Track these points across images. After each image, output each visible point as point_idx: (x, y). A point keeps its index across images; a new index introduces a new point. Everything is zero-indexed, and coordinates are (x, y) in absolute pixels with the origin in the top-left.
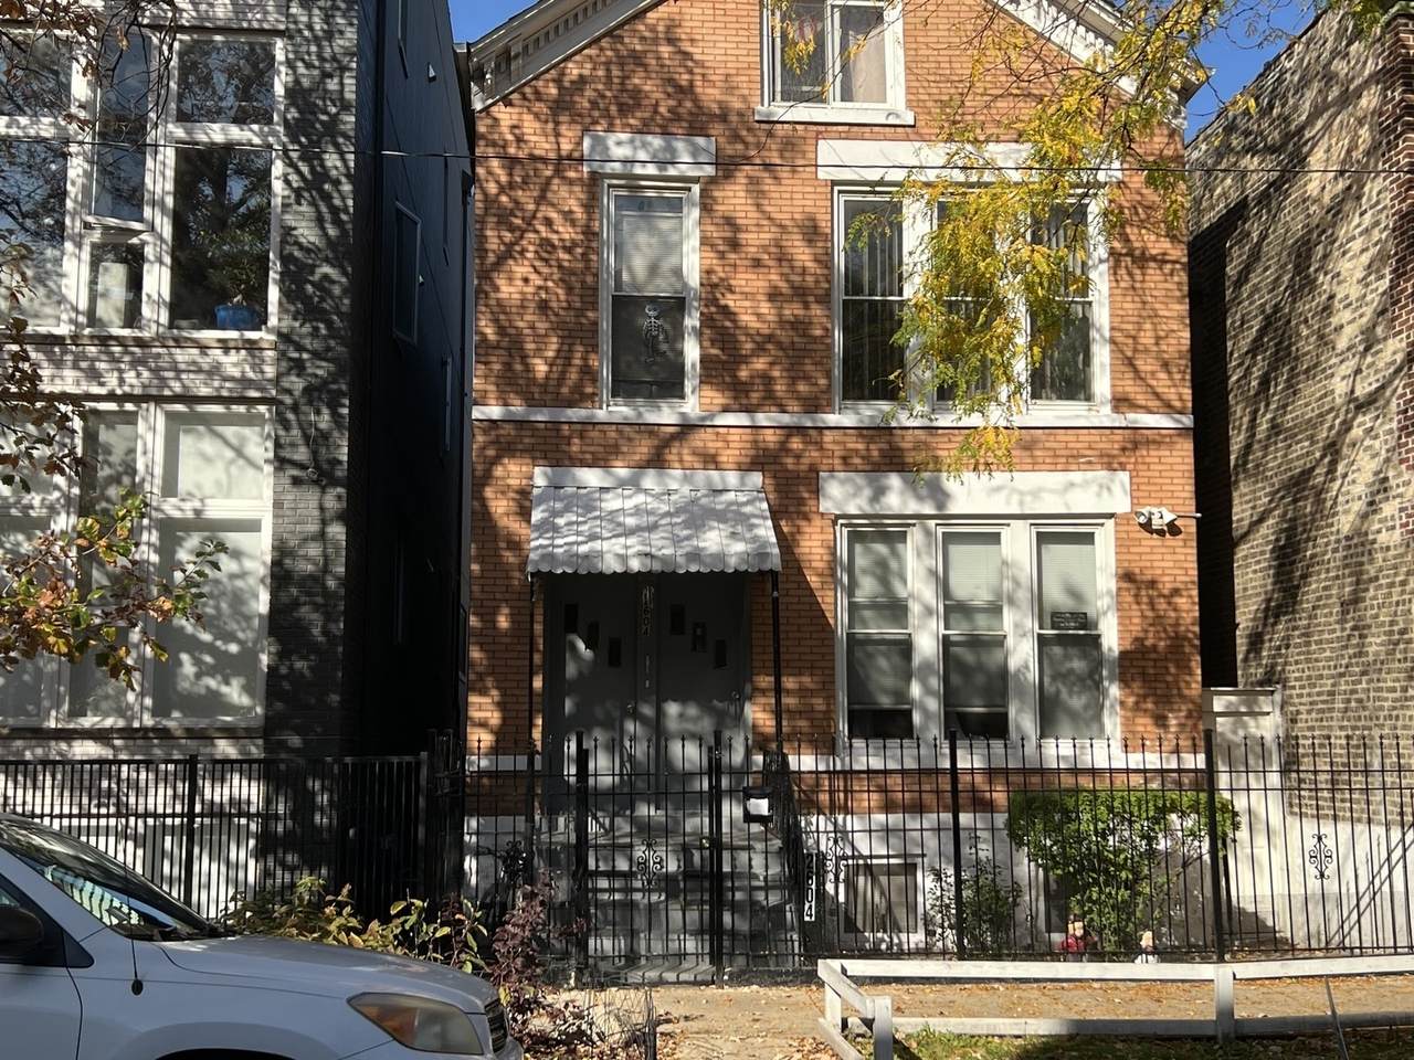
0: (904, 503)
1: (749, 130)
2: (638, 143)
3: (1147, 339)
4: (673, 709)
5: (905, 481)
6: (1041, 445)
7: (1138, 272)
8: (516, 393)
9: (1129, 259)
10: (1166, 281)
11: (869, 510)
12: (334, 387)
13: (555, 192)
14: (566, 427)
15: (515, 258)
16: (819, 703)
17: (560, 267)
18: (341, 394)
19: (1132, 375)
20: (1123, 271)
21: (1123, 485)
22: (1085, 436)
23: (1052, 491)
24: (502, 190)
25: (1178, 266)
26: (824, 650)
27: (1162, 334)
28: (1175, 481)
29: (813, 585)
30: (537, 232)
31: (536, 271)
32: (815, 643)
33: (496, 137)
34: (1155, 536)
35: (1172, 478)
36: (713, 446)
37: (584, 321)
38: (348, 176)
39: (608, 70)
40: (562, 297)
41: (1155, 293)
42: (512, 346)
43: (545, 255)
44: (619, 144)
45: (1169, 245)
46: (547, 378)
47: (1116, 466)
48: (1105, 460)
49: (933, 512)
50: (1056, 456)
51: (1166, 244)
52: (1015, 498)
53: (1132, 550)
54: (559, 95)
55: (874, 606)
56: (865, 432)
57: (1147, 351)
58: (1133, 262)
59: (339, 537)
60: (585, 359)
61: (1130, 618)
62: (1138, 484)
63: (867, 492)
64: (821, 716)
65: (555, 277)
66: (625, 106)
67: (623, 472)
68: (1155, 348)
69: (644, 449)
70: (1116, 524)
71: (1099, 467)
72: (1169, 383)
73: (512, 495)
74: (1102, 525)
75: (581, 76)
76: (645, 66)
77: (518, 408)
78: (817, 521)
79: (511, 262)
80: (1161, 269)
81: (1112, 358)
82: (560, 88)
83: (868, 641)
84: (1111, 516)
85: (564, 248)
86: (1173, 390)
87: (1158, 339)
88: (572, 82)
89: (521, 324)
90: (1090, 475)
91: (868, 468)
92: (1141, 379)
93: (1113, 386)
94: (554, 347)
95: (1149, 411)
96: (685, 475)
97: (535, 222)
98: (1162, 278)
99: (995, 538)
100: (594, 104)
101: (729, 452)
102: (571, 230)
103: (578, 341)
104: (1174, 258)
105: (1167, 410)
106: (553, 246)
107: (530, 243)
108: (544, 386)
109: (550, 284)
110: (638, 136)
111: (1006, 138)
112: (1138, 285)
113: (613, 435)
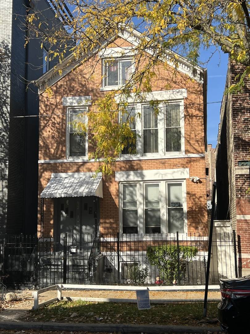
0: (134, 178)
1: (98, 93)
2: (73, 98)
3: (193, 136)
4: (84, 227)
5: (134, 173)
6: (167, 163)
7: (190, 119)
8: (47, 157)
9: (188, 117)
10: (198, 121)
11: (126, 180)
12: (5, 158)
13: (56, 111)
14: (58, 164)
15: (47, 127)
16: (114, 225)
17: (57, 128)
18: (6, 160)
19: (189, 145)
20: (187, 120)
21: (187, 172)
22: (178, 160)
23: (170, 174)
24: (44, 112)
25: (201, 117)
26: (117, 213)
27: (197, 134)
28: (201, 170)
29: (113, 198)
30: (52, 120)
31: (52, 129)
32: (114, 211)
33: (43, 100)
34: (195, 183)
35: (200, 169)
36: (90, 167)
37: (62, 140)
38: (8, 112)
39: (67, 83)
40: (57, 135)
41: (195, 124)
42: (46, 147)
43: (53, 126)
44: (69, 99)
45: (198, 112)
46: (54, 153)
47: (185, 167)
48: (182, 166)
49: (141, 180)
50: (171, 165)
51: (197, 112)
52: (161, 176)
53: (190, 187)
54: (56, 89)
55: (129, 202)
56: (125, 162)
57: (193, 138)
58: (189, 117)
59: (6, 191)
60: (62, 148)
61: (189, 204)
62: (191, 171)
63: (126, 176)
64: (115, 228)
65: (56, 130)
66: (71, 91)
67: (70, 174)
68: (195, 138)
69: (75, 168)
70: (186, 181)
71: (181, 167)
72: (198, 146)
73: (46, 180)
74: (183, 181)
75: (61, 84)
76: (75, 81)
77: (47, 160)
78: (114, 183)
79: (46, 128)
80: (196, 118)
81: (185, 141)
82: (57, 88)
83: (128, 211)
84: (185, 179)
85: (58, 124)
86: (200, 148)
87: (196, 136)
88: (59, 86)
89: (48, 141)
90: (179, 169)
91: (126, 170)
92: (192, 146)
93: (185, 147)
94: (55, 146)
95: (193, 153)
96: (84, 174)
97: (51, 118)
98: (197, 121)
99: (158, 185)
100: (64, 90)
101: (94, 168)
102: (59, 119)
103: (61, 144)
104: (200, 115)
105: (198, 153)
106: (55, 123)
107: (50, 123)
108: (53, 155)
109: (54, 132)
110: (73, 97)
111: (158, 90)
112: (191, 123)
113: (68, 165)
